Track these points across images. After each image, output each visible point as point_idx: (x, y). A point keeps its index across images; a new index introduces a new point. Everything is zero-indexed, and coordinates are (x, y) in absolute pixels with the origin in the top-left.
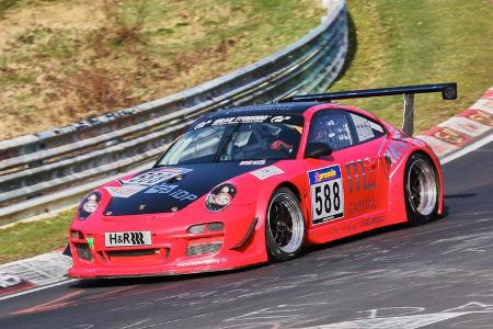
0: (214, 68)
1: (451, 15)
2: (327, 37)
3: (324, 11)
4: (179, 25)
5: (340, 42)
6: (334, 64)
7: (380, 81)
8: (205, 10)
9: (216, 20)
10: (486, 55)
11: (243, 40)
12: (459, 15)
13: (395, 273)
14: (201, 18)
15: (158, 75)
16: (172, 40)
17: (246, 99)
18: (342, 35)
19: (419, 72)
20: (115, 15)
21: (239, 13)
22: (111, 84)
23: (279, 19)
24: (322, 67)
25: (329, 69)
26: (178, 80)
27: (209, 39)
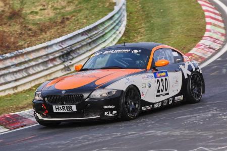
0: (59, 31)
1: (177, 7)
2: (117, 16)
3: (115, 4)
4: (41, 10)
5: (123, 19)
6: (120, 30)
7: (143, 39)
8: (54, 3)
9: (59, 7)
10: (195, 27)
11: (74, 18)
12: (181, 7)
13: (159, 133)
14: (52, 6)
15: (31, 34)
16: (38, 17)
17: (78, 46)
18: (124, 16)
19: (163, 34)
20: (9, 4)
21: (71, 4)
22: (8, 39)
23: (91, 7)
24: (114, 31)
25: (118, 32)
26: (41, 37)
27: (57, 17)
